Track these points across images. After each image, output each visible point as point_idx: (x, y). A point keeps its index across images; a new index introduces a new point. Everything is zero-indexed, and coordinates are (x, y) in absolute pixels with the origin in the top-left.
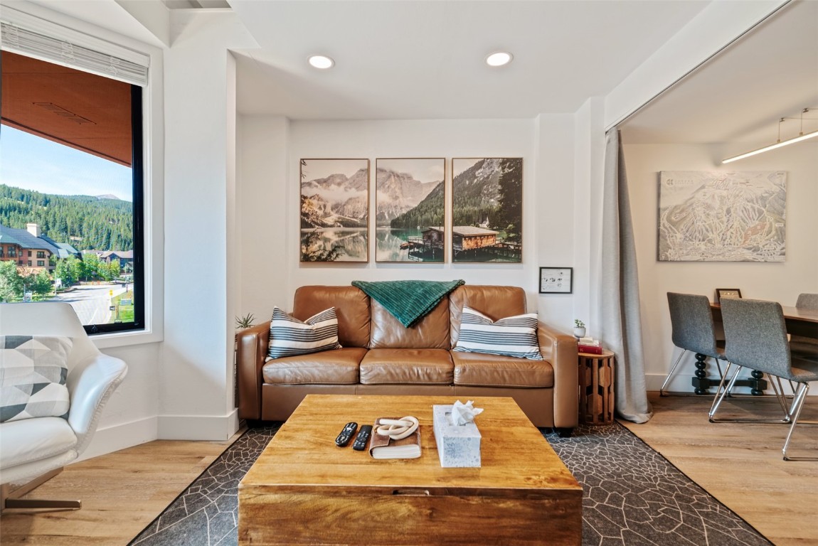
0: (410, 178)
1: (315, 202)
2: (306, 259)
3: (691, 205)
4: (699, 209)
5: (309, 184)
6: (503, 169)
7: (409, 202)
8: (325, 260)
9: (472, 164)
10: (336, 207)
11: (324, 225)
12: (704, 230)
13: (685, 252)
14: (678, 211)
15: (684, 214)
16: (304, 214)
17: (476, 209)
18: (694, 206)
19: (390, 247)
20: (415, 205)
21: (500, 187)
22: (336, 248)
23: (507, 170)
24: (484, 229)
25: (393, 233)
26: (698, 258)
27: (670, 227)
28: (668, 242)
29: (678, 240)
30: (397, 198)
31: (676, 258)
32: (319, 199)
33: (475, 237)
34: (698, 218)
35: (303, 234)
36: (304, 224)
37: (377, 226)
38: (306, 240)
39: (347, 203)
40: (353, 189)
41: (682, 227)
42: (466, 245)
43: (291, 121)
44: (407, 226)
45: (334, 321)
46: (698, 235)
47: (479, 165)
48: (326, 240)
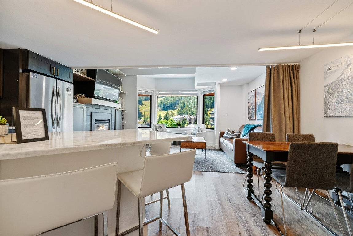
0: (260, 93)
1: (249, 103)
2: (248, 118)
3: (341, 79)
4: (346, 81)
5: (249, 99)
10: (252, 104)
11: (250, 109)
12: (349, 95)
13: (337, 111)
14: (334, 85)
15: (337, 87)
16: (248, 107)
18: (343, 80)
19: (258, 115)
20: (261, 101)
26: (345, 114)
27: (329, 96)
28: (328, 105)
29: (333, 104)
30: (259, 99)
31: (332, 115)
34: (345, 87)
35: (248, 112)
40: (254, 99)
41: (335, 95)
43: (248, 84)
44: (260, 108)
46: (345, 99)
48: (251, 113)
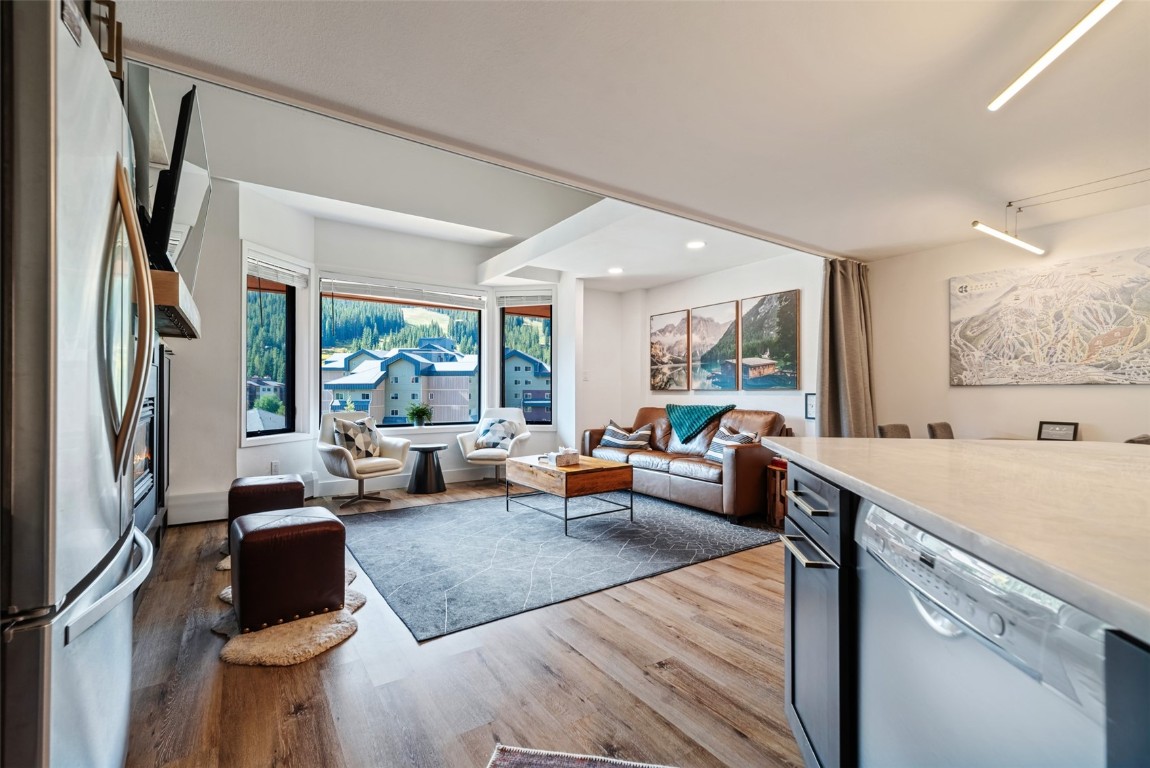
0: (712, 321)
1: (657, 346)
2: (654, 388)
3: (997, 313)
4: (1009, 317)
5: (655, 334)
6: (780, 303)
7: (713, 340)
8: (663, 389)
9: (755, 302)
10: (670, 349)
11: (663, 363)
12: (1017, 344)
13: (987, 374)
14: (977, 323)
15: (985, 327)
16: (652, 356)
17: (759, 341)
18: (1000, 314)
19: (700, 378)
20: (715, 343)
21: (778, 320)
22: (669, 379)
23: (783, 304)
24: (765, 359)
25: (703, 366)
26: (1008, 380)
27: (965, 344)
28: (963, 362)
29: (977, 359)
30: (704, 338)
31: (974, 381)
32: (660, 344)
33: (759, 366)
34: (1007, 330)
35: (652, 370)
36: (653, 363)
37: (693, 361)
38: (654, 375)
39: (675, 345)
40: (679, 335)
41: (982, 342)
42: (752, 374)
43: (647, 290)
44: (711, 360)
45: (649, 432)
46: (1007, 351)
47: (761, 303)
48: (664, 374)
